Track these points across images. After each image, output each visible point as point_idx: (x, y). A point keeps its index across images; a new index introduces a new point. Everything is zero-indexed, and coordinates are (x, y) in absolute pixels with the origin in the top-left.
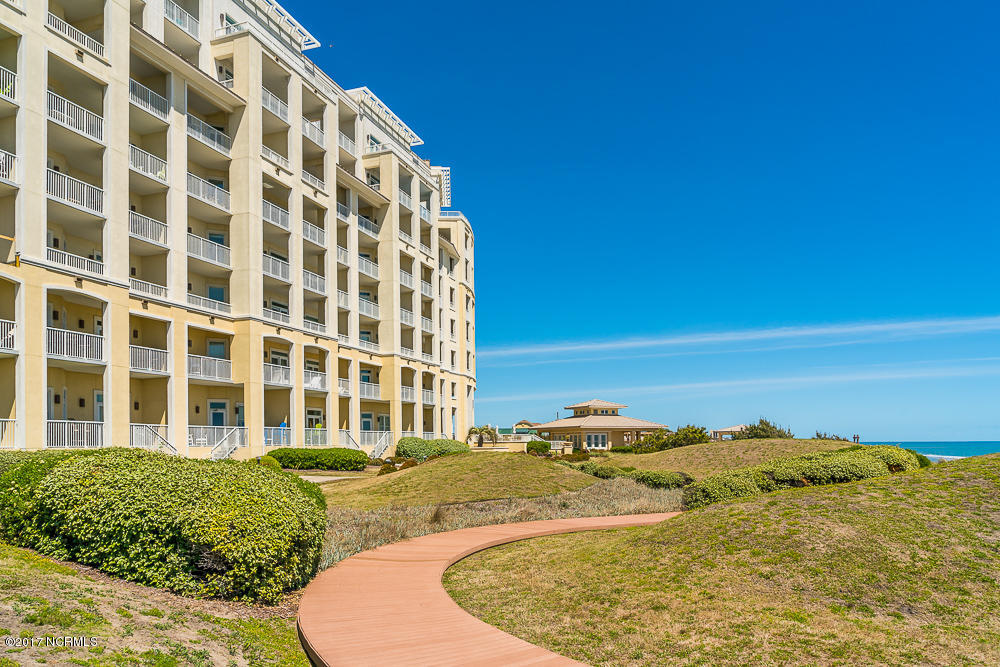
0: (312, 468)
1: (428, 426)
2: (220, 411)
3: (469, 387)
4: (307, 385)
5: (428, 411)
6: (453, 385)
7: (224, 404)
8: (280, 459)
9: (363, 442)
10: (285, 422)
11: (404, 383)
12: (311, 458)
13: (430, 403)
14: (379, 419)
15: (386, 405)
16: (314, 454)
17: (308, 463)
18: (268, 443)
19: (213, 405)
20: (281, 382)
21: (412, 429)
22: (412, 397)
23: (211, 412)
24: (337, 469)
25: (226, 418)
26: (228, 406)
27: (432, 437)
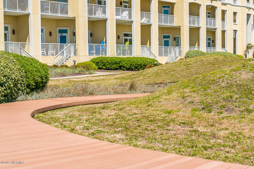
0: (117, 69)
1: (211, 43)
2: (64, 34)
3: (249, 15)
4: (119, 17)
5: (211, 33)
6: (235, 14)
7: (67, 30)
8: (97, 64)
9: (160, 54)
10: (104, 40)
11: (191, 14)
12: (116, 63)
13: (212, 27)
14: (175, 39)
15: (178, 29)
16: (118, 61)
17: (114, 66)
18: (90, 54)
19: (60, 31)
20: (100, 16)
21: (199, 45)
22: (198, 24)
23: (59, 35)
24: (133, 70)
25: (68, 39)
26: (69, 31)
27: (214, 50)
